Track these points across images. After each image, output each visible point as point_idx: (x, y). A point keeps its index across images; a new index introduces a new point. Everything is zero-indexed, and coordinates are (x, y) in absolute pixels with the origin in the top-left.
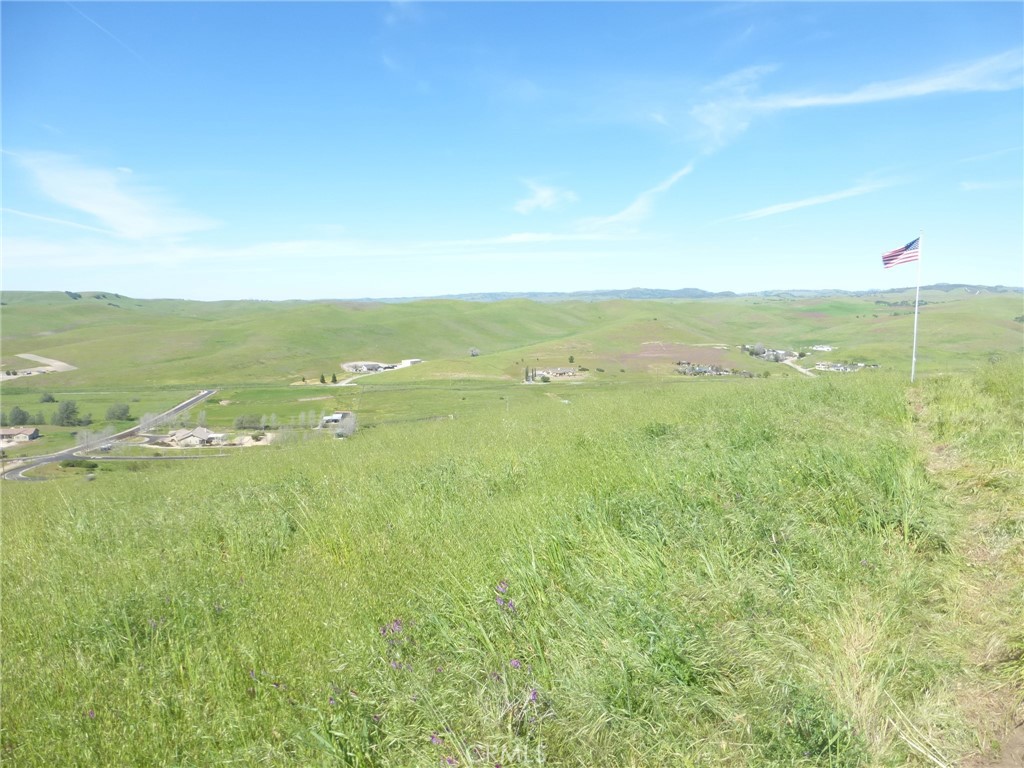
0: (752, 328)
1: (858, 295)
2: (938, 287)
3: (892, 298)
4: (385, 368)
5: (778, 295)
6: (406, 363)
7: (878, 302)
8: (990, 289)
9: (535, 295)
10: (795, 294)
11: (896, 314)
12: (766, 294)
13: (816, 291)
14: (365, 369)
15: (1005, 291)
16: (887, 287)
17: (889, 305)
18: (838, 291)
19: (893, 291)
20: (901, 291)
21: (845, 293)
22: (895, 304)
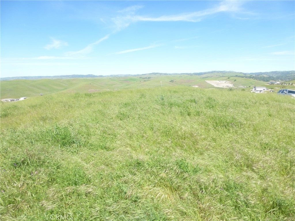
0: (112, 85)
1: (135, 76)
2: (153, 73)
3: (143, 77)
4: (16, 100)
5: (115, 76)
6: (22, 99)
7: (140, 78)
8: (164, 74)
9: (41, 77)
10: (119, 76)
11: (145, 81)
12: (111, 76)
13: (124, 75)
14: (10, 101)
15: (167, 75)
16: (142, 74)
17: (143, 78)
18: (130, 75)
19: (143, 75)
20: (145, 75)
21: (132, 75)
22: (144, 78)
